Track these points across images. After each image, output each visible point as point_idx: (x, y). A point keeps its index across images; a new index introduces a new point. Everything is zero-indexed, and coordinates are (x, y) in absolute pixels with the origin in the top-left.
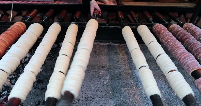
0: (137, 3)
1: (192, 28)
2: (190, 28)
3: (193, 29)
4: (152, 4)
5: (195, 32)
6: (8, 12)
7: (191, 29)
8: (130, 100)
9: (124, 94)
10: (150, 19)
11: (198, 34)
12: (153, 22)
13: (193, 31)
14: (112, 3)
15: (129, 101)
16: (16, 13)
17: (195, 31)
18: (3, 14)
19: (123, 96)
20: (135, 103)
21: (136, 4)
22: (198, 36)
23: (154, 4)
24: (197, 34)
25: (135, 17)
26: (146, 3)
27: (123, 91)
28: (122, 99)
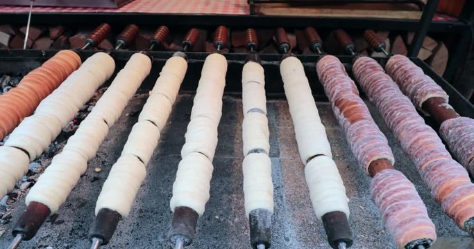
0: (295, 9)
1: (407, 65)
2: (400, 67)
3: (407, 69)
4: (328, 13)
5: (410, 76)
6: (22, 30)
7: (403, 67)
8: (236, 220)
9: (225, 208)
10: (316, 45)
11: (416, 79)
12: (320, 52)
13: (405, 72)
14: (241, 11)
15: (233, 222)
16: (38, 32)
17: (410, 74)
18: (14, 33)
19: (221, 212)
20: (243, 228)
21: (292, 12)
22: (415, 84)
23: (331, 13)
24: (413, 80)
25: (283, 41)
26: (314, 10)
27: (224, 202)
28: (217, 217)
